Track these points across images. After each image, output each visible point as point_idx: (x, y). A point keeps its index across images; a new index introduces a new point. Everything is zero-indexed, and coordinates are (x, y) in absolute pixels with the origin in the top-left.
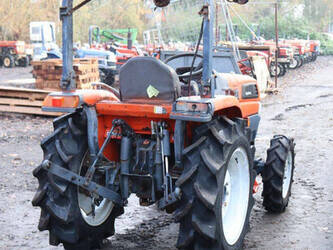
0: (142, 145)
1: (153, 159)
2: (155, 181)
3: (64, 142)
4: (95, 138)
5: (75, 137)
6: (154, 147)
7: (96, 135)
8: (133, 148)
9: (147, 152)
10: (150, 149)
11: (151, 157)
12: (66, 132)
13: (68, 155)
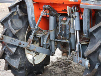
0: (62, 20)
1: (69, 30)
2: (71, 44)
3: (14, 21)
4: (32, 18)
5: (20, 18)
6: (70, 22)
7: (33, 15)
8: (57, 22)
9: (65, 26)
10: (67, 23)
11: (68, 29)
12: (15, 14)
13: (15, 30)
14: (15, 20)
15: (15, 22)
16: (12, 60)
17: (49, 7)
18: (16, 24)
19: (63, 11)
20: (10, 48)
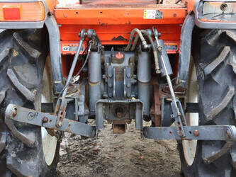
0: (114, 59)
3: (18, 70)
13: (30, 89)
14: (21, 67)
15: (23, 73)
16: (22, 162)
17: (94, 34)
18: (25, 77)
19: (114, 39)
20: (24, 135)
